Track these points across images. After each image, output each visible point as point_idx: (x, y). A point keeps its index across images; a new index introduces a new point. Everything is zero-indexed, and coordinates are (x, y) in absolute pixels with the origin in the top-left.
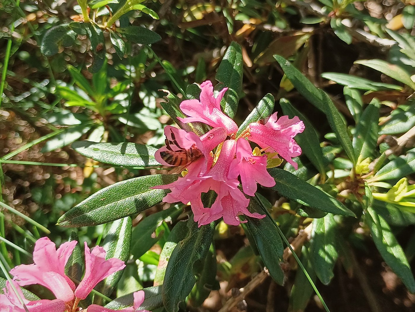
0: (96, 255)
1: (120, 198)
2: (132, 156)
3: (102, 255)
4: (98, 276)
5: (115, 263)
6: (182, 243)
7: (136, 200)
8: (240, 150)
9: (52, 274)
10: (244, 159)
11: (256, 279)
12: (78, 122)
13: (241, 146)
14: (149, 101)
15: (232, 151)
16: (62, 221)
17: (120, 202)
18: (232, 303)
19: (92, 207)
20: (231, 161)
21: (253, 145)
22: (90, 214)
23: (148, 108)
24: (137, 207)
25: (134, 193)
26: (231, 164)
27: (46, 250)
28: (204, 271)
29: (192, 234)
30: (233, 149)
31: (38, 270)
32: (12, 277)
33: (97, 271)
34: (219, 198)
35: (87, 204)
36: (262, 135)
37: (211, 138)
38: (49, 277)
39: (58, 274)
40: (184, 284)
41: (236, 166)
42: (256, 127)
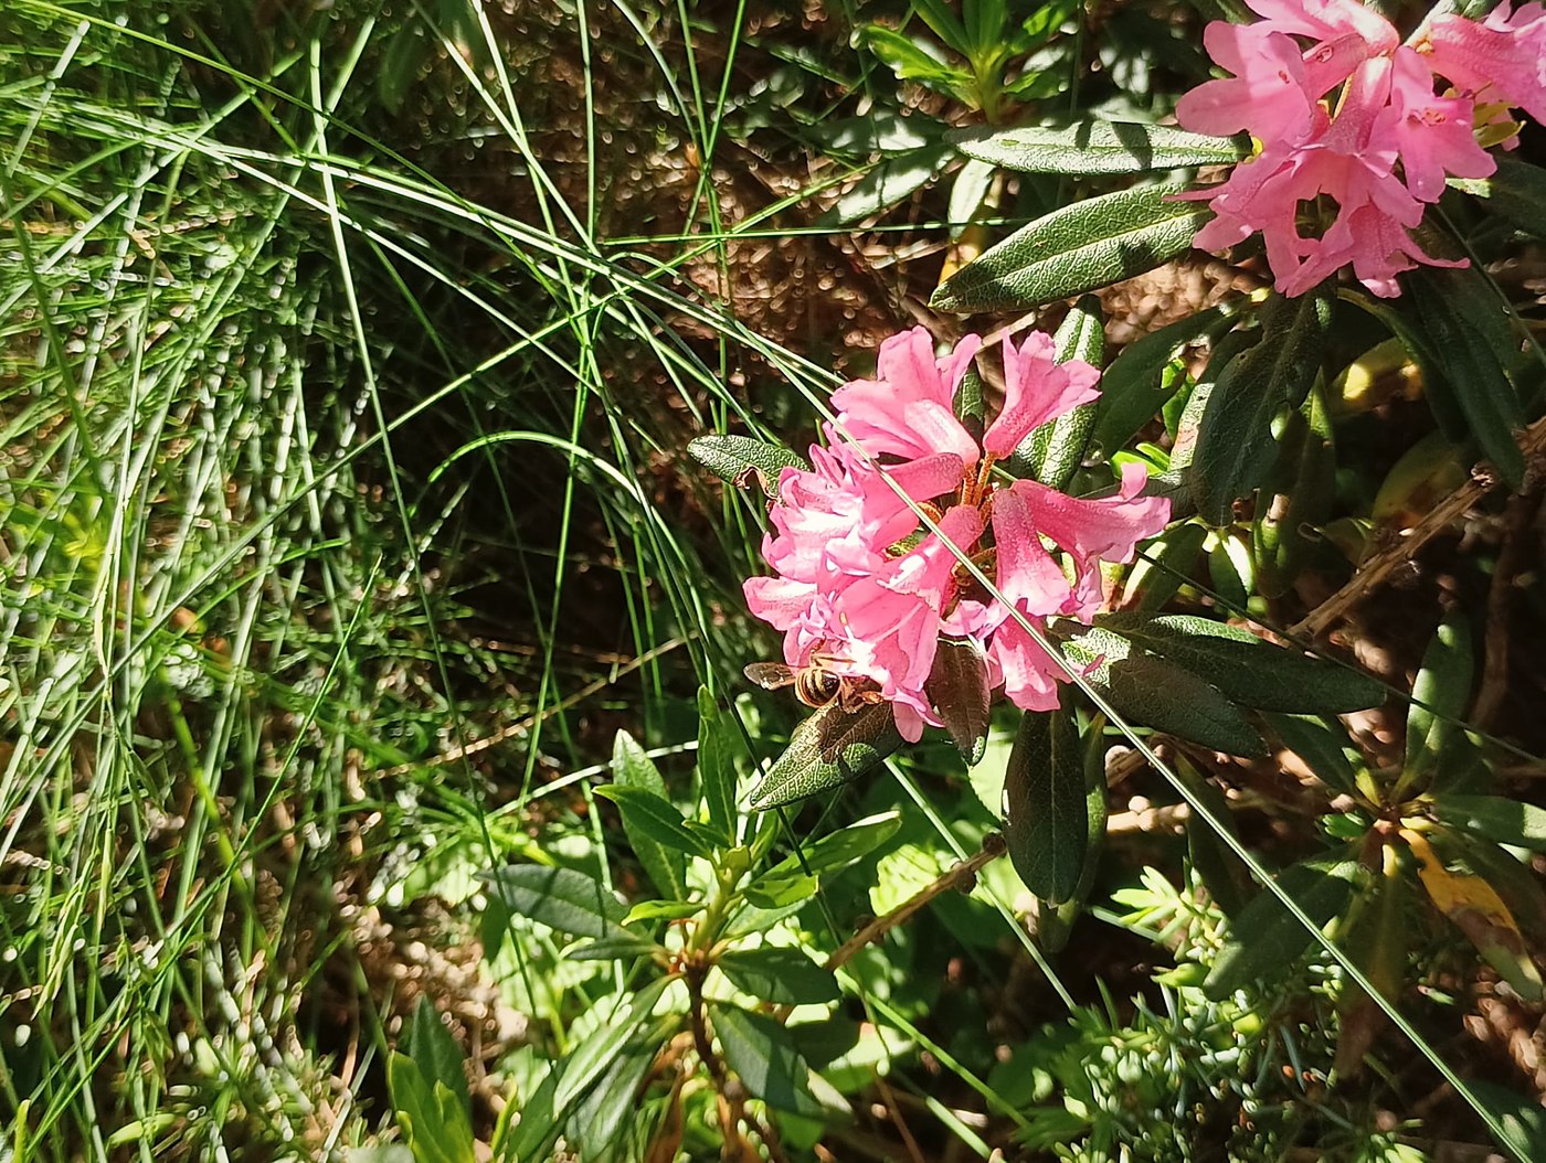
0: (1032, 353)
1: (1083, 241)
2: (1108, 150)
3: (1045, 354)
4: (1035, 408)
5: (1076, 375)
6: (1243, 357)
7: (1123, 247)
8: (1401, 82)
9: (928, 404)
10: (1412, 118)
11: (1449, 504)
12: (917, 142)
13: (1404, 71)
14: (1130, 74)
15: (1380, 86)
16: (941, 297)
17: (1083, 252)
18: (1379, 567)
19: (1014, 263)
20: (1377, 112)
21: (1441, 85)
22: (1008, 280)
23: (1125, 93)
24: (1125, 261)
25: (1118, 228)
26: (1377, 118)
27: (911, 347)
28: (1298, 485)
29: (1269, 336)
30: (1383, 79)
31: (892, 396)
32: (836, 413)
33: (1033, 396)
34: (1344, 215)
35: (1003, 255)
36: (1464, 47)
37: (1326, 58)
38: (919, 413)
39: (940, 407)
40: (1248, 455)
41: (1391, 128)
42: (1449, 27)
